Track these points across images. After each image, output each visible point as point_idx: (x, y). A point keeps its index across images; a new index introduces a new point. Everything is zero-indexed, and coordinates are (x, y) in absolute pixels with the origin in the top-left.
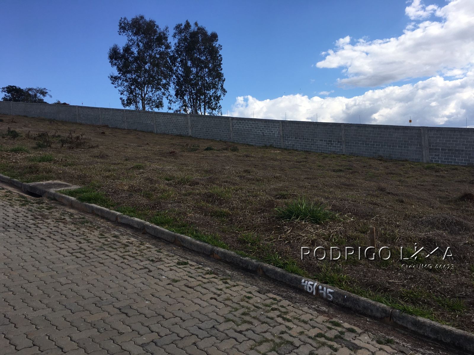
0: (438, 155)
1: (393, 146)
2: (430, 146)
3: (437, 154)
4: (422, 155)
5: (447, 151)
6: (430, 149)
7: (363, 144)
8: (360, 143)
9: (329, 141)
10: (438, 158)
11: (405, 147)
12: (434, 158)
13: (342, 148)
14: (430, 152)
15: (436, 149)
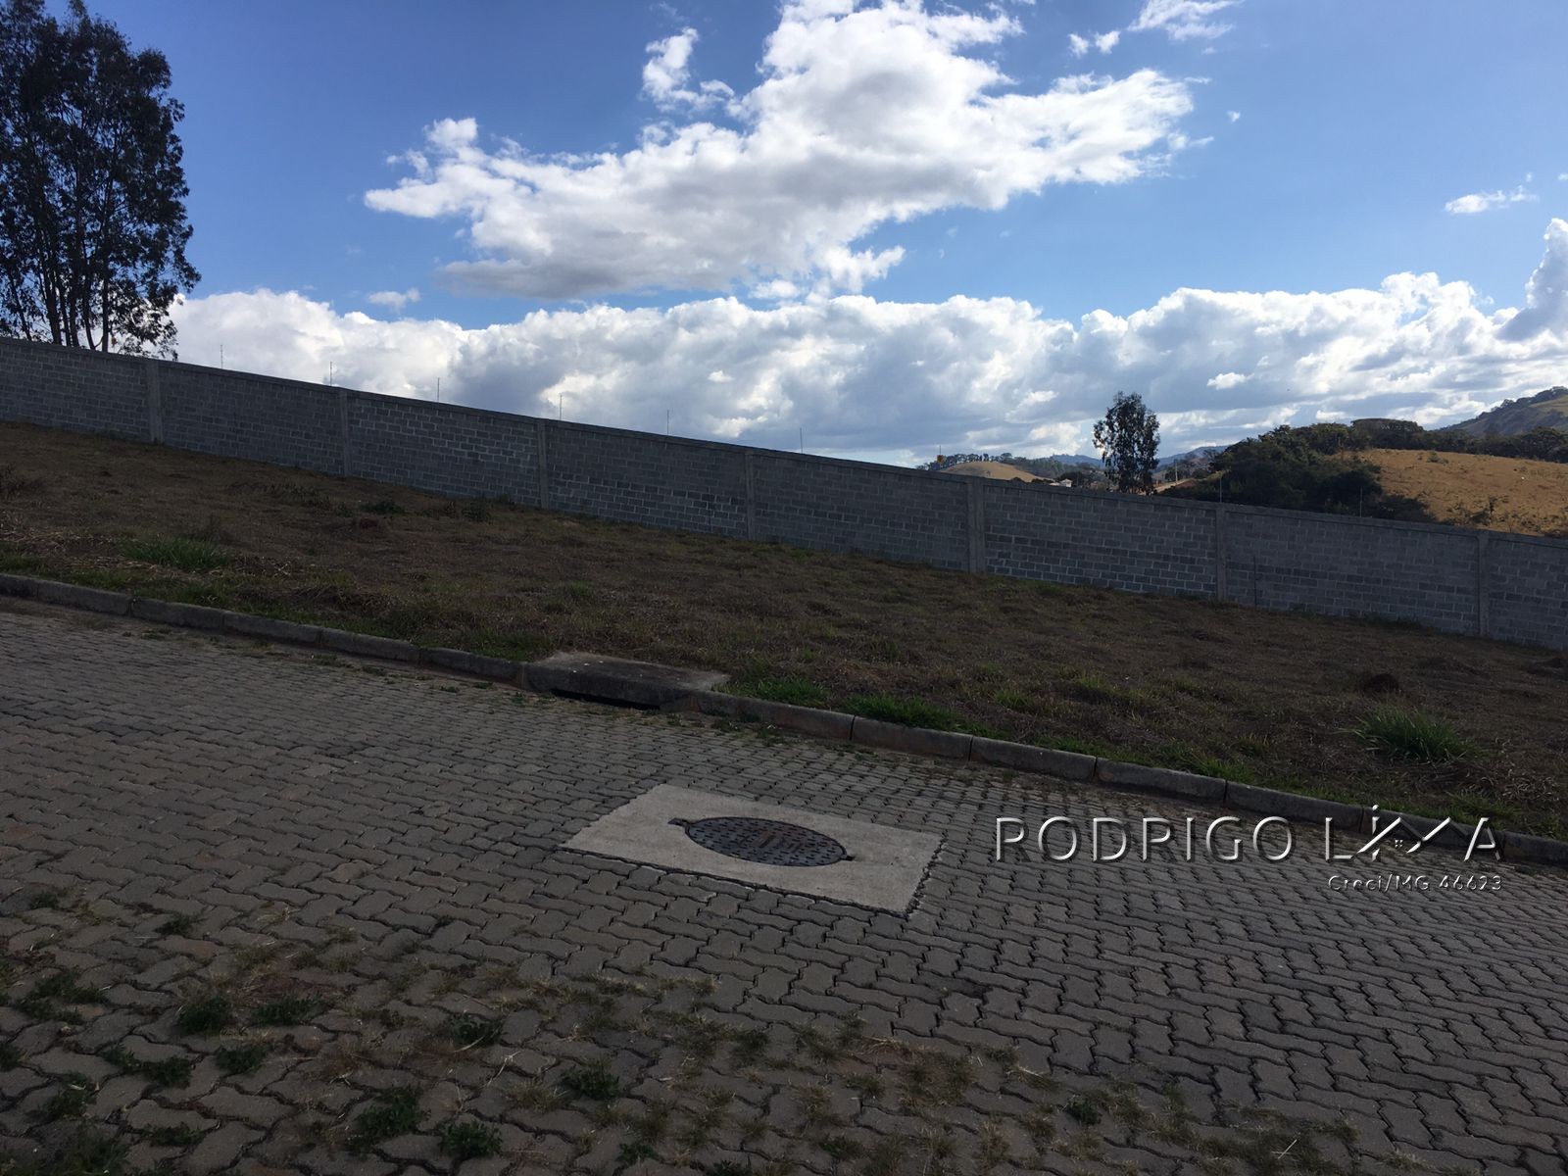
0: (1007, 555)
2: (988, 529)
3: (1005, 551)
4: (968, 552)
5: (1029, 545)
6: (988, 538)
9: (706, 497)
10: (1008, 563)
11: (923, 529)
12: (996, 562)
13: (746, 518)
14: (987, 546)
15: (1002, 539)
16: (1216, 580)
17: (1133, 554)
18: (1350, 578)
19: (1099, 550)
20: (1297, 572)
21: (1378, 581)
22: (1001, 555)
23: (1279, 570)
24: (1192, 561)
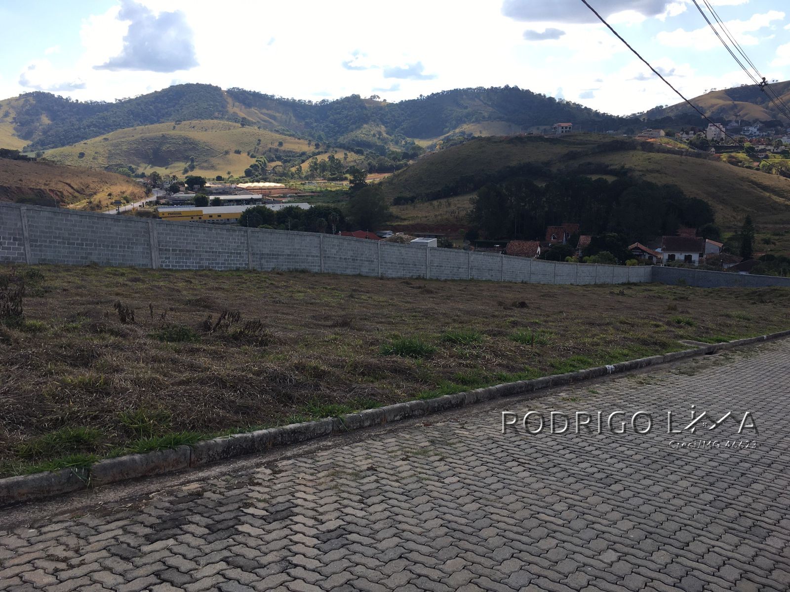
1: (112, 247)
2: (159, 245)
3: (168, 256)
4: (151, 259)
5: (178, 252)
6: (160, 250)
7: (64, 243)
8: (58, 241)
10: (169, 262)
11: (128, 248)
12: (164, 262)
14: (159, 254)
15: (166, 250)
16: (248, 261)
17: (219, 252)
18: (288, 255)
19: (206, 252)
20: (273, 255)
21: (295, 255)
22: (166, 258)
23: (268, 254)
24: (240, 253)
